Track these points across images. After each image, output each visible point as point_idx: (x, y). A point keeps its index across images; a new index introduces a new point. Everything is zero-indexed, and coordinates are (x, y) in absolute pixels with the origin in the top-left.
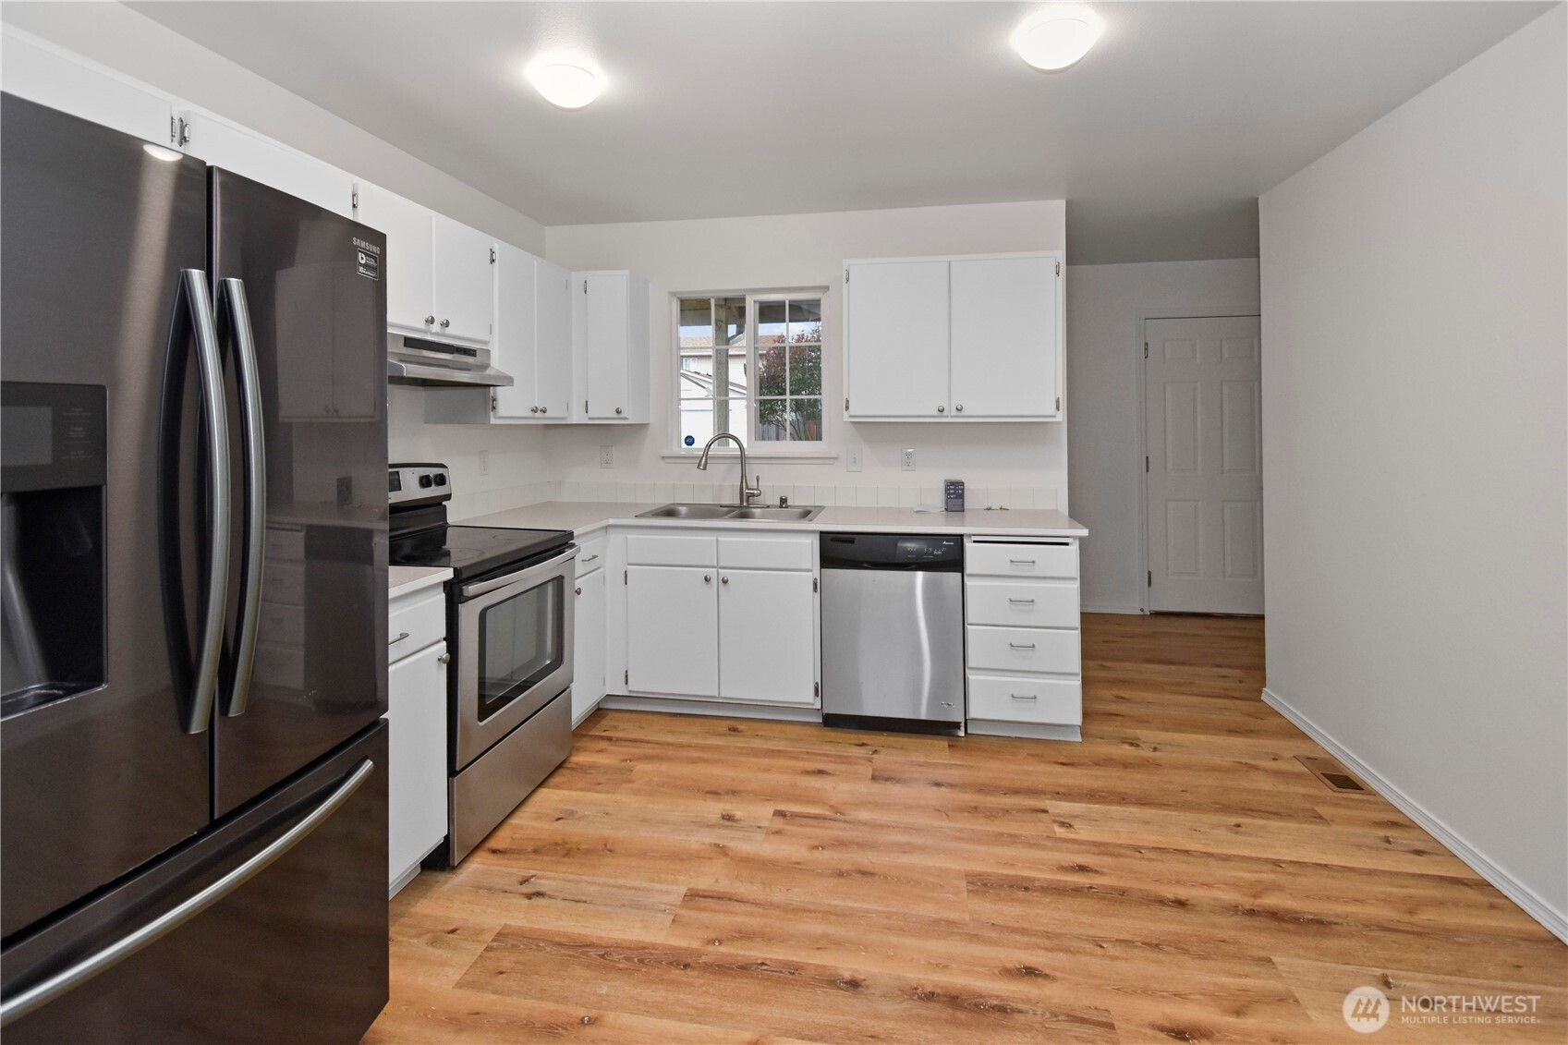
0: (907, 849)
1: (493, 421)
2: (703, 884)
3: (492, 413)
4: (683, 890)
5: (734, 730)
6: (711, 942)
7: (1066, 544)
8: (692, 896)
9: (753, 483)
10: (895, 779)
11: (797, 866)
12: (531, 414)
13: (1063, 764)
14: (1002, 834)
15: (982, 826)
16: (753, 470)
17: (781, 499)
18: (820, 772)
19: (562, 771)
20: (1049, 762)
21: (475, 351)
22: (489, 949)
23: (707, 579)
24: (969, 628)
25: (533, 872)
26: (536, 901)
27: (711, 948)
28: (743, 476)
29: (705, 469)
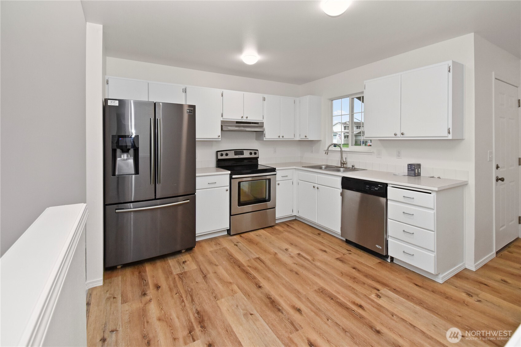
0: (315, 274)
1: (264, 139)
2: (263, 257)
3: (264, 138)
4: (258, 256)
5: (319, 234)
6: (248, 266)
7: (430, 193)
8: (259, 258)
9: (344, 160)
10: (343, 261)
11: (285, 264)
12: (278, 138)
13: (416, 285)
14: (350, 287)
15: (349, 283)
16: (344, 156)
17: (352, 166)
18: (325, 251)
19: (270, 228)
20: (411, 282)
21: (258, 123)
22: (220, 249)
23: (314, 187)
24: (388, 220)
25: (241, 242)
26: (235, 246)
27: (247, 267)
28: (342, 157)
29: (327, 154)
